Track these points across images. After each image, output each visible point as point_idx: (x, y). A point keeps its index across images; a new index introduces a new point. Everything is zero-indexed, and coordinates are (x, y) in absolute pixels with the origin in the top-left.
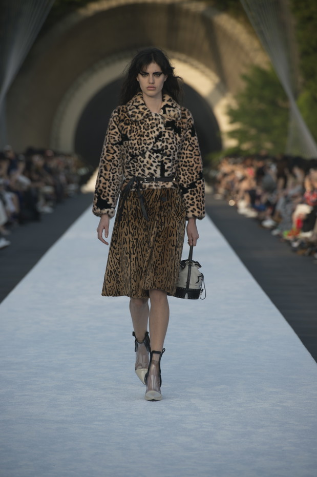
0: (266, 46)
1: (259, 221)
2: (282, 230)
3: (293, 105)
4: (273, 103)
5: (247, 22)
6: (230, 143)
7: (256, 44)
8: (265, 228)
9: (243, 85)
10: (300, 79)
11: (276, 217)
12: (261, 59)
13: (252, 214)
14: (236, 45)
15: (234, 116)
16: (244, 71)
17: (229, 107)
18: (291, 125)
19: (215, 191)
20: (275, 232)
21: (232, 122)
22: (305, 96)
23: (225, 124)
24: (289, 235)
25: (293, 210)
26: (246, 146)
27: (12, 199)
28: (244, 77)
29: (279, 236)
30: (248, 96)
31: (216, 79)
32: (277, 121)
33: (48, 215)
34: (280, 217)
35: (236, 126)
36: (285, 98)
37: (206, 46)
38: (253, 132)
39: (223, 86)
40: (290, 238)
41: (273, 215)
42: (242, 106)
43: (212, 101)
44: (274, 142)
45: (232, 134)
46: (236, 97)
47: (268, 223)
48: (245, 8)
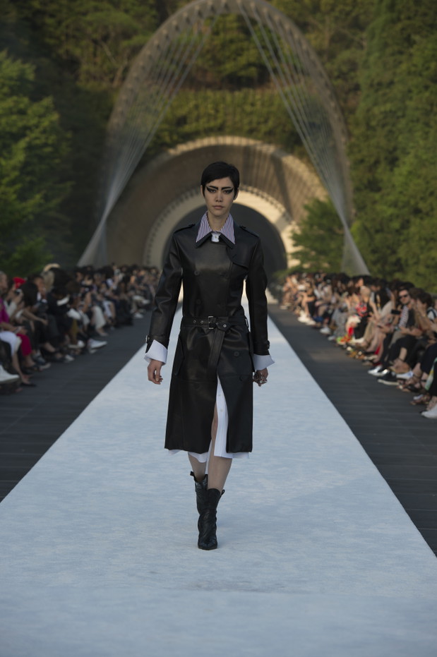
0: (324, 182)
1: (316, 328)
2: (337, 337)
3: (347, 231)
4: (330, 230)
5: (309, 162)
6: (293, 263)
7: (316, 181)
8: (322, 334)
9: (306, 214)
10: (354, 211)
11: (331, 325)
12: (321, 194)
13: (311, 322)
14: (299, 180)
15: (297, 239)
16: (306, 202)
17: (293, 231)
18: (345, 249)
19: (281, 302)
20: (331, 338)
21: (295, 245)
22: (356, 225)
23: (290, 247)
24: (342, 341)
25: (346, 321)
26: (306, 266)
27: (109, 306)
28: (306, 207)
29: (334, 342)
30: (310, 223)
31: (283, 210)
32: (333, 245)
33: (139, 319)
34: (335, 325)
35: (299, 248)
36: (341, 226)
37: (275, 182)
38: (313, 253)
39: (289, 214)
40: (343, 343)
41: (329, 324)
42: (303, 231)
43: (279, 227)
44: (330, 263)
45: (295, 255)
46: (298, 224)
47: (325, 330)
48: (308, 151)
